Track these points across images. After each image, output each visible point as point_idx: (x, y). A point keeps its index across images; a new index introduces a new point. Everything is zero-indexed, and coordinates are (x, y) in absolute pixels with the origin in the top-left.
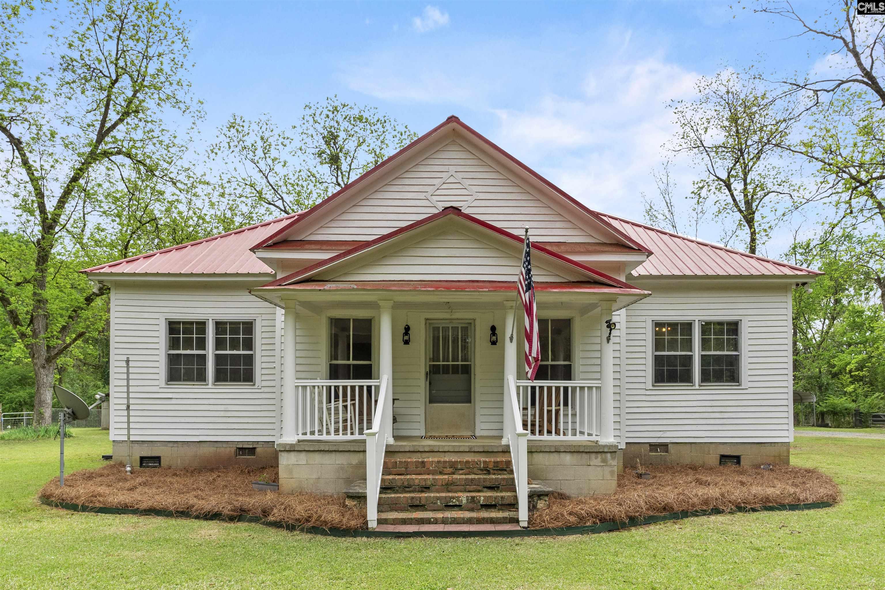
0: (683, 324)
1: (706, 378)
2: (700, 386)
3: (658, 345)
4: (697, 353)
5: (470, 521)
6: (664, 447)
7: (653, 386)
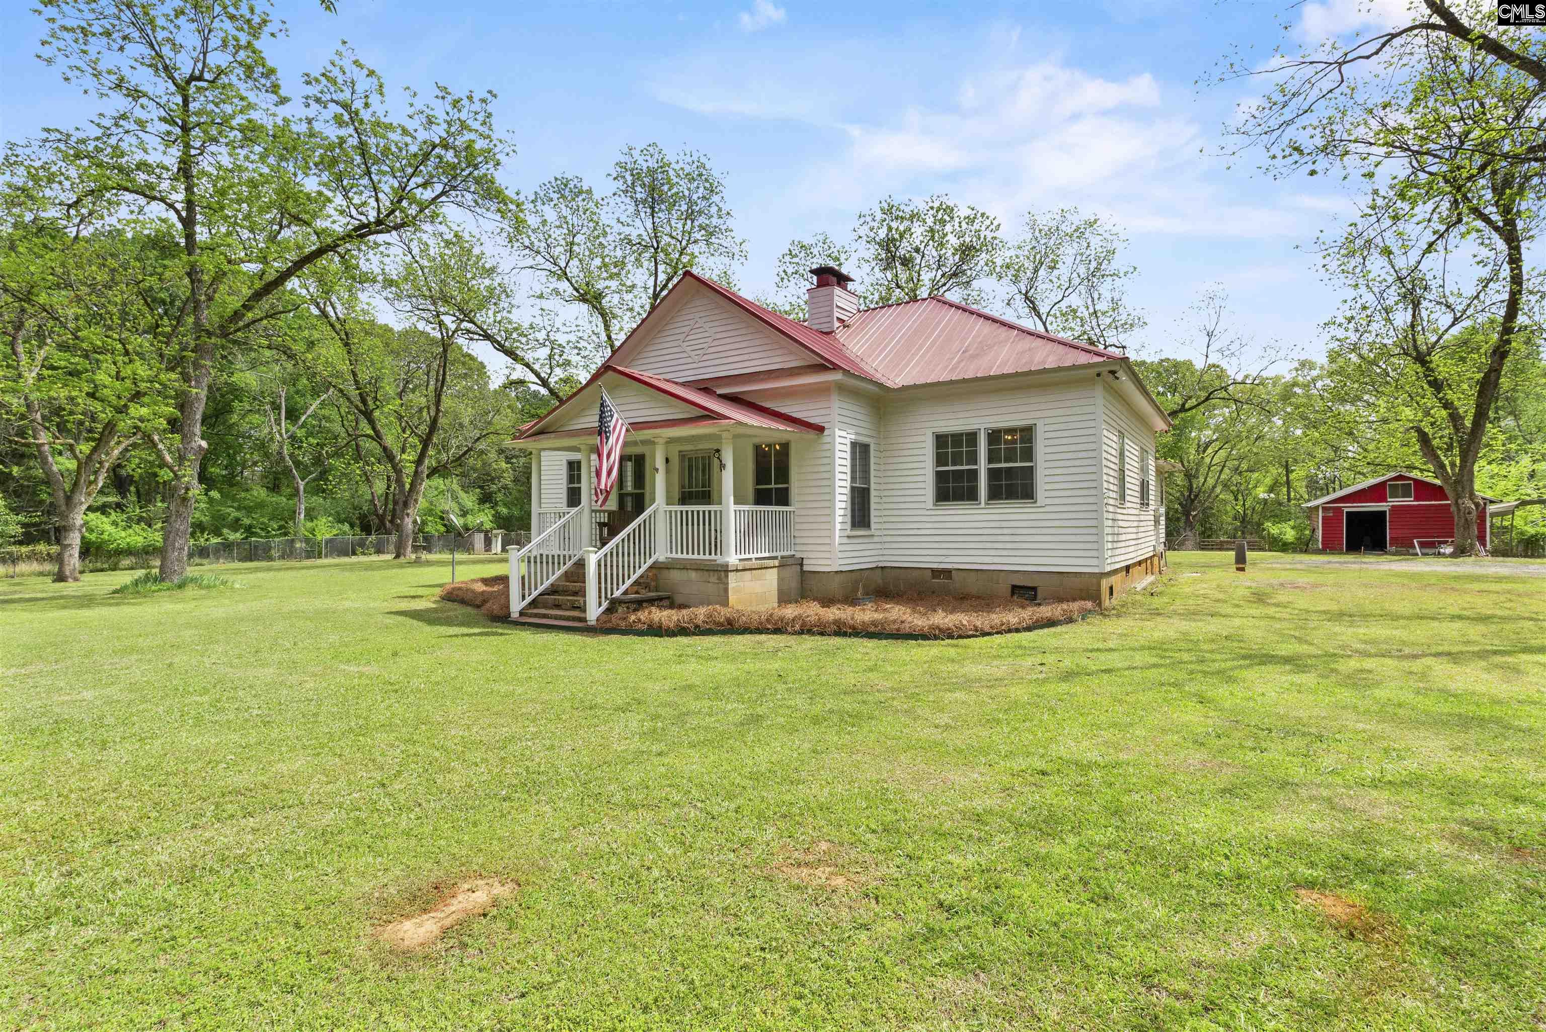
0: (968, 434)
1: (995, 494)
2: (987, 504)
3: (940, 459)
4: (983, 466)
5: (568, 619)
6: (947, 573)
7: (934, 505)
